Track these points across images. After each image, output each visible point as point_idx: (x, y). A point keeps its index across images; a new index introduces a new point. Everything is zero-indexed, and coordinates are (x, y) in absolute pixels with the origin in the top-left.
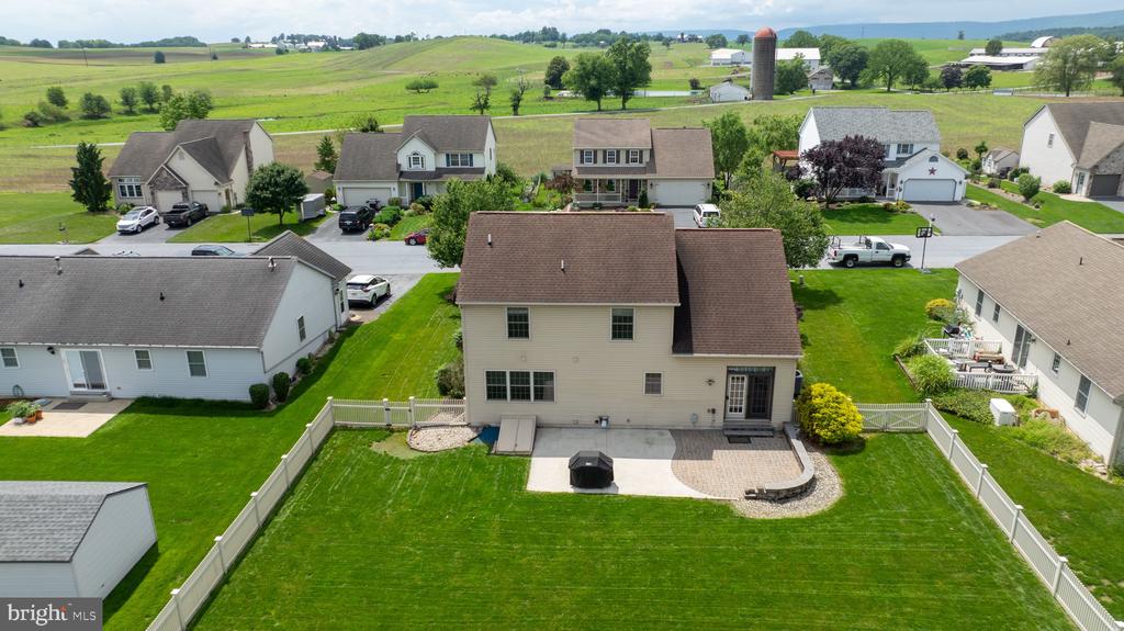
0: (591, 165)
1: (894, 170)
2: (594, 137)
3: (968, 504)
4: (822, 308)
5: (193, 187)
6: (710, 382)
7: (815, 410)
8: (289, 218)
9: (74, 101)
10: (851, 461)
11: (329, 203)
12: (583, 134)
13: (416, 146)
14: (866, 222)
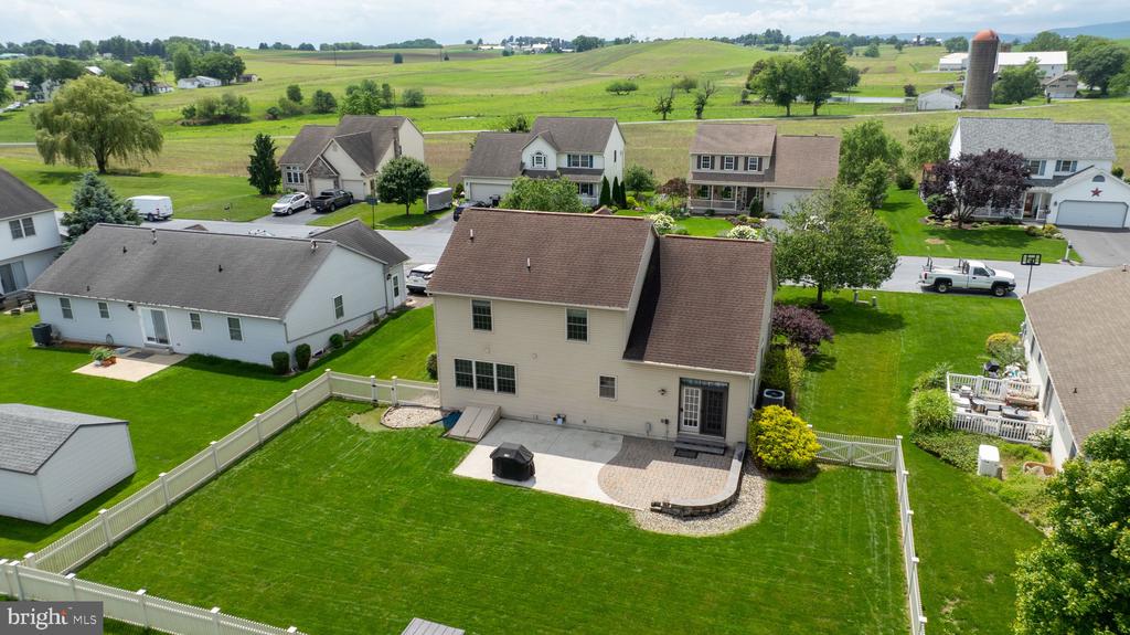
0: (708, 170)
1: (1047, 189)
2: (713, 143)
3: (888, 551)
4: (877, 332)
5: (344, 176)
6: (663, 391)
7: (761, 432)
8: (418, 207)
9: (308, 96)
10: (787, 490)
11: (458, 196)
12: (702, 138)
13: (540, 146)
14: (994, 245)
